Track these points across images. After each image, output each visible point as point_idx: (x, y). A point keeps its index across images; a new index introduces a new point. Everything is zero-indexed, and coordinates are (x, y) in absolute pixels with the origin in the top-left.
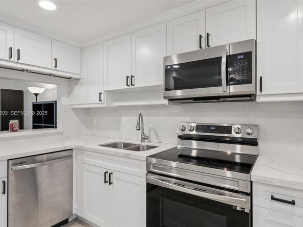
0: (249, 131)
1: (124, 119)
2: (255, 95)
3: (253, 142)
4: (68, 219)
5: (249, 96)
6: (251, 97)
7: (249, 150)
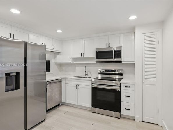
0: (120, 71)
1: (77, 68)
2: (122, 61)
3: (121, 75)
4: (59, 104)
5: (121, 61)
6: (121, 62)
7: (120, 77)
